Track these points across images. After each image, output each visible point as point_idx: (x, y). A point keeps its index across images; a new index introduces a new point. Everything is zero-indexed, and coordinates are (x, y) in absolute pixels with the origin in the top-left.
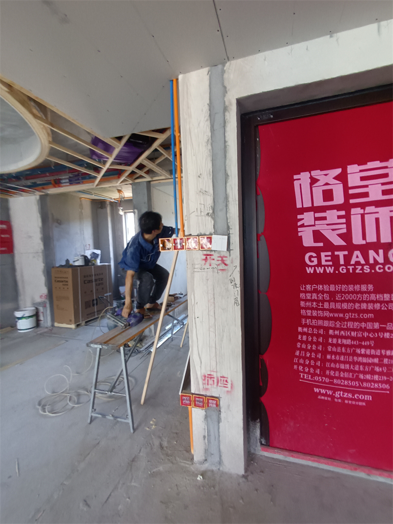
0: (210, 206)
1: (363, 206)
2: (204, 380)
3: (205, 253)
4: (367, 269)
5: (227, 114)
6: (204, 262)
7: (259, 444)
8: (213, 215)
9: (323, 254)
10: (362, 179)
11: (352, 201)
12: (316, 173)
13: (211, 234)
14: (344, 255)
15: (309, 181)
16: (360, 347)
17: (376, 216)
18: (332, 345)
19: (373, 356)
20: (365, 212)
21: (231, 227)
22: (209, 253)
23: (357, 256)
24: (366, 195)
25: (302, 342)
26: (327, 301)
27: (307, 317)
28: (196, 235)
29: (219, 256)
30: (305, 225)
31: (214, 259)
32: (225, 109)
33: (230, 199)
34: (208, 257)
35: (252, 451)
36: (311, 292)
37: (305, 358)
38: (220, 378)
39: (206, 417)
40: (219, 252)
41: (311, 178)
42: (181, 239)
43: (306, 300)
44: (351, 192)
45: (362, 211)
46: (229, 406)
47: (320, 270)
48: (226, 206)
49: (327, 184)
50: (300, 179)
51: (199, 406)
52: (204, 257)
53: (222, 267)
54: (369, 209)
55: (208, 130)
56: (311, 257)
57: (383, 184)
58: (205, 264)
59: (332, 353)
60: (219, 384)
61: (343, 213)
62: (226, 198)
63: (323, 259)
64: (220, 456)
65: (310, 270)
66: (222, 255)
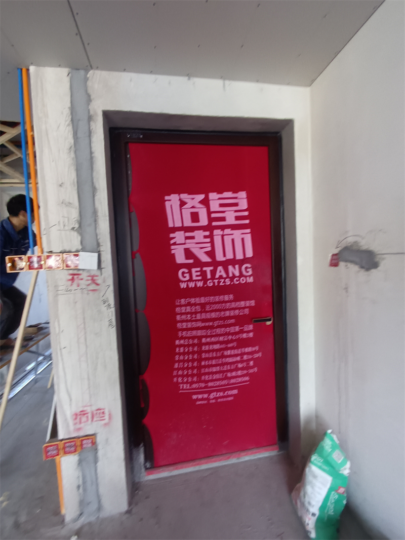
0: (75, 219)
1: (223, 228)
2: (76, 419)
3: (71, 272)
4: (228, 282)
5: (92, 123)
6: (70, 282)
7: (143, 470)
8: (80, 229)
9: (194, 270)
10: (221, 205)
11: (214, 224)
12: (184, 196)
13: (78, 251)
14: (211, 270)
15: (179, 203)
16: (227, 349)
17: (231, 237)
18: (206, 352)
19: (236, 355)
20: (224, 234)
21: (101, 244)
22: (75, 272)
23: (220, 271)
24: (223, 219)
25: (180, 354)
26: (199, 312)
27: (183, 330)
28: (59, 251)
29: (88, 275)
30: (177, 243)
31: (82, 279)
32: (90, 118)
33: (100, 214)
34: (75, 277)
35: (137, 480)
36: (185, 305)
37: (183, 369)
38: (95, 412)
39: (80, 462)
40: (89, 271)
41: (180, 200)
42: (39, 257)
43: (182, 314)
44: (213, 215)
45: (221, 233)
46: (107, 440)
47: (192, 285)
48: (95, 221)
49: (193, 207)
50: (170, 200)
51: (70, 453)
52: (71, 277)
53: (93, 287)
54: (227, 231)
55: (71, 136)
56: (183, 273)
57: (236, 211)
58: (72, 285)
59: (206, 359)
60: (95, 419)
61: (207, 233)
62: (95, 212)
63: (194, 274)
64: (99, 501)
65: (183, 285)
66: (92, 274)
